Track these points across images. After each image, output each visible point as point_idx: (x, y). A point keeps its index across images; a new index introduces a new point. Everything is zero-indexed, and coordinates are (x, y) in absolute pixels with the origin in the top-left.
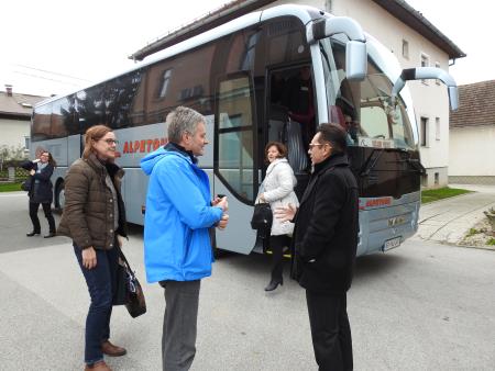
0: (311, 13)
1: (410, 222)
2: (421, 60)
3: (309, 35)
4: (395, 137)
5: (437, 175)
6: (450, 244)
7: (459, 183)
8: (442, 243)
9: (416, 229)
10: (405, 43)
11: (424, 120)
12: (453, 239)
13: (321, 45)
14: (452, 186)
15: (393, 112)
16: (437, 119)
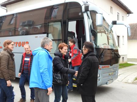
0: (84, 2)
1: (115, 74)
2: (117, 14)
3: (83, 10)
4: (110, 44)
5: (123, 58)
6: (129, 83)
7: (131, 61)
8: (126, 83)
9: (117, 77)
10: (111, 8)
11: (118, 37)
12: (130, 82)
13: (87, 13)
14: (129, 63)
15: (109, 36)
16: (123, 36)
